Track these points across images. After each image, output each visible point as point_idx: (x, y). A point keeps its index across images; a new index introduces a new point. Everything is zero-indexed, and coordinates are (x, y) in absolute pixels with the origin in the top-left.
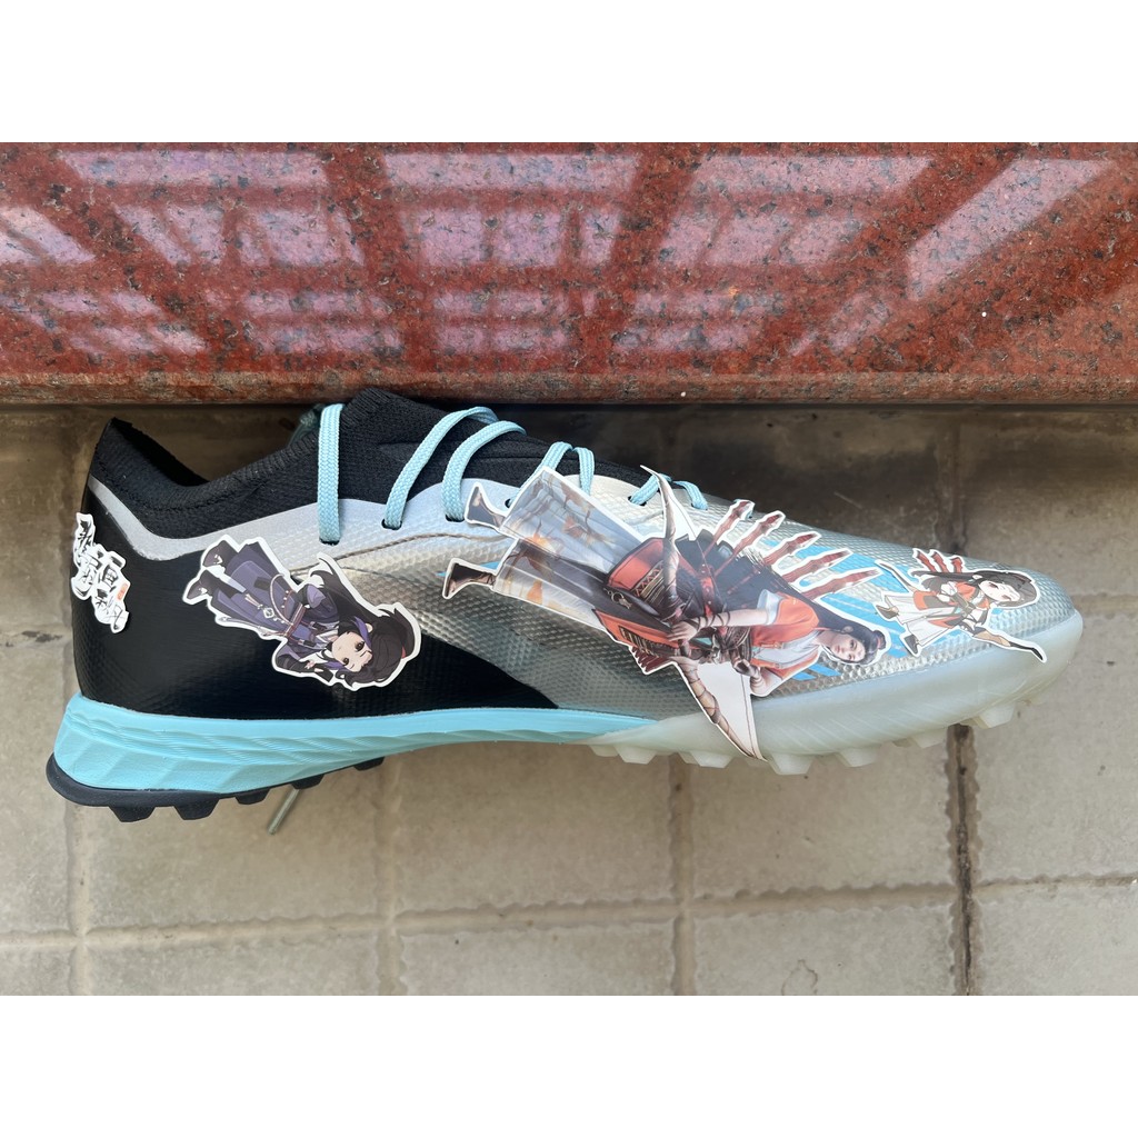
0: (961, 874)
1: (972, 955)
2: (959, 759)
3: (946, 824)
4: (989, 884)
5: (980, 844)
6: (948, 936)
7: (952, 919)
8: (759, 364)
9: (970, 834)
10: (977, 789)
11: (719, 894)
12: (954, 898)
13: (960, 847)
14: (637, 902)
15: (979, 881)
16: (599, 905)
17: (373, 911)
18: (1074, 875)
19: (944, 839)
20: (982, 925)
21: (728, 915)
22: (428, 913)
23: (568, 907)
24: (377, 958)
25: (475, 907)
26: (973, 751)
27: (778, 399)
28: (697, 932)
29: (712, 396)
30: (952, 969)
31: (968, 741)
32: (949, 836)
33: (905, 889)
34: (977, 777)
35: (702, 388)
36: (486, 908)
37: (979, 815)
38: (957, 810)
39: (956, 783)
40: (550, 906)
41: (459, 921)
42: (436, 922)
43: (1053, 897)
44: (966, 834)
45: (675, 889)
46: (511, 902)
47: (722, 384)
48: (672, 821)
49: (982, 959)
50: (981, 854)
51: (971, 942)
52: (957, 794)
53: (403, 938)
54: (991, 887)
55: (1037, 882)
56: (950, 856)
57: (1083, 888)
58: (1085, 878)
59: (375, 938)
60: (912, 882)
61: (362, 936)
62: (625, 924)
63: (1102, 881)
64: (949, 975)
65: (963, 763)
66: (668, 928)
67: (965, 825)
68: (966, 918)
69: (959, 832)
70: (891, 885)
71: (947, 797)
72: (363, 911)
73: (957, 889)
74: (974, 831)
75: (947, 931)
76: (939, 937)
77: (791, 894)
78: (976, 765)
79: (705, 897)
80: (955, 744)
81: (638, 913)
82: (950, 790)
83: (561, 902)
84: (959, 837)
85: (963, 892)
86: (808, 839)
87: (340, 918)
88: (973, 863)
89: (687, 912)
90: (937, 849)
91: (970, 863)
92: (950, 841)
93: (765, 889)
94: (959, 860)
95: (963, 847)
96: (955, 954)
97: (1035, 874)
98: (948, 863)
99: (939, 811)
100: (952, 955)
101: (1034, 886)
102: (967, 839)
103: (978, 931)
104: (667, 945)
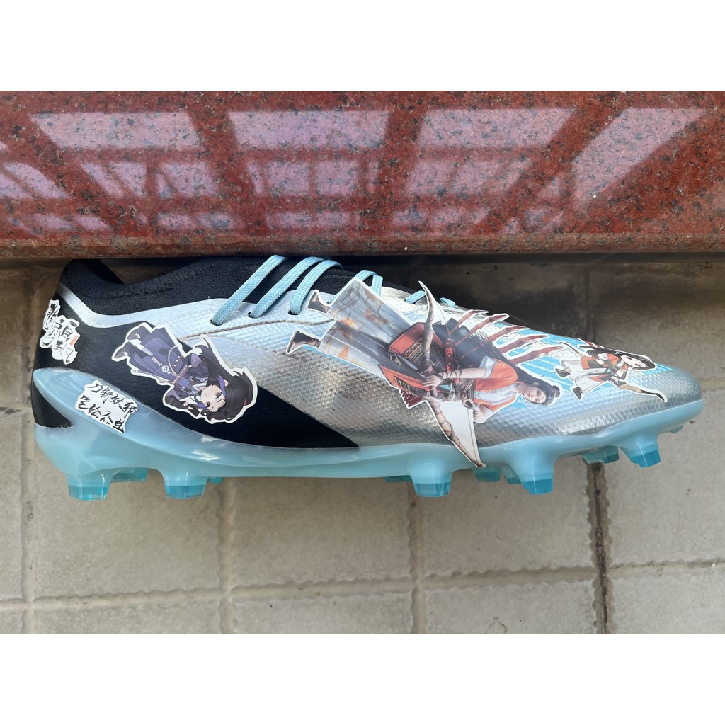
0: (599, 561)
1: (608, 613)
2: (595, 485)
3: (588, 528)
4: (618, 567)
5: (611, 541)
6: (592, 601)
7: (594, 590)
8: (453, 229)
9: (604, 535)
10: (608, 504)
11: (440, 573)
12: (595, 575)
13: (598, 542)
14: (388, 580)
15: (611, 565)
16: (363, 581)
17: (217, 586)
18: (673, 560)
19: (587, 537)
20: (614, 594)
21: (446, 588)
22: (252, 587)
23: (343, 583)
24: (219, 617)
25: (283, 583)
26: (605, 480)
27: (466, 251)
28: (427, 599)
29: (424, 250)
30: (595, 623)
31: (601, 473)
32: (590, 536)
33: (562, 570)
34: (608, 497)
35: (418, 244)
36: (289, 584)
37: (610, 522)
38: (595, 518)
39: (594, 500)
40: (331, 582)
41: (273, 592)
42: (258, 593)
43: (660, 575)
44: (601, 534)
45: (412, 570)
46: (306, 580)
47: (430, 242)
48: (409, 527)
49: (615, 617)
50: (612, 547)
51: (607, 605)
52: (595, 508)
53: (236, 603)
54: (619, 569)
55: (649, 566)
56: (592, 549)
57: (680, 569)
58: (680, 562)
59: (218, 604)
60: (567, 565)
61: (210, 603)
62: (380, 594)
63: (692, 564)
64: (593, 627)
65: (598, 488)
66: (408, 596)
67: (601, 529)
68: (603, 590)
69: (597, 533)
70: (554, 567)
71: (588, 510)
72: (210, 586)
73: (597, 570)
74: (607, 532)
75: (591, 599)
76: (586, 602)
77: (487, 574)
78: (607, 489)
79: (432, 576)
80: (592, 475)
81: (388, 587)
82: (590, 505)
83: (339, 580)
84: (597, 536)
85: (601, 572)
86: (498, 538)
87: (195, 591)
88: (607, 553)
89: (420, 587)
90: (583, 545)
91: (605, 553)
92: (591, 539)
93: (471, 571)
94: (598, 551)
95: (600, 543)
96: (597, 613)
97: (648, 560)
98: (590, 553)
99: (583, 519)
100: (595, 614)
101: (647, 568)
102: (602, 537)
103: (612, 598)
104: (408, 607)
